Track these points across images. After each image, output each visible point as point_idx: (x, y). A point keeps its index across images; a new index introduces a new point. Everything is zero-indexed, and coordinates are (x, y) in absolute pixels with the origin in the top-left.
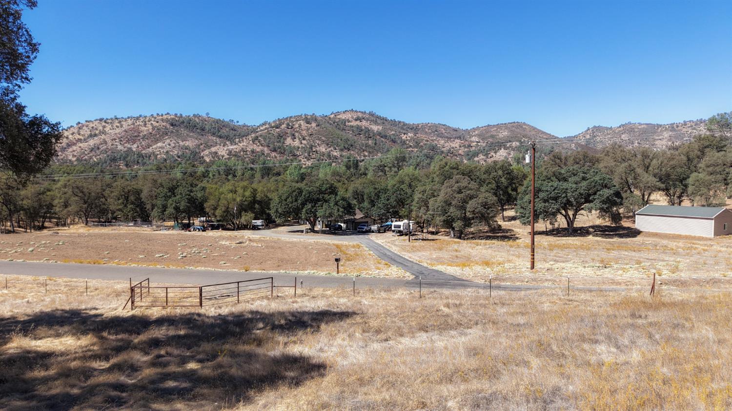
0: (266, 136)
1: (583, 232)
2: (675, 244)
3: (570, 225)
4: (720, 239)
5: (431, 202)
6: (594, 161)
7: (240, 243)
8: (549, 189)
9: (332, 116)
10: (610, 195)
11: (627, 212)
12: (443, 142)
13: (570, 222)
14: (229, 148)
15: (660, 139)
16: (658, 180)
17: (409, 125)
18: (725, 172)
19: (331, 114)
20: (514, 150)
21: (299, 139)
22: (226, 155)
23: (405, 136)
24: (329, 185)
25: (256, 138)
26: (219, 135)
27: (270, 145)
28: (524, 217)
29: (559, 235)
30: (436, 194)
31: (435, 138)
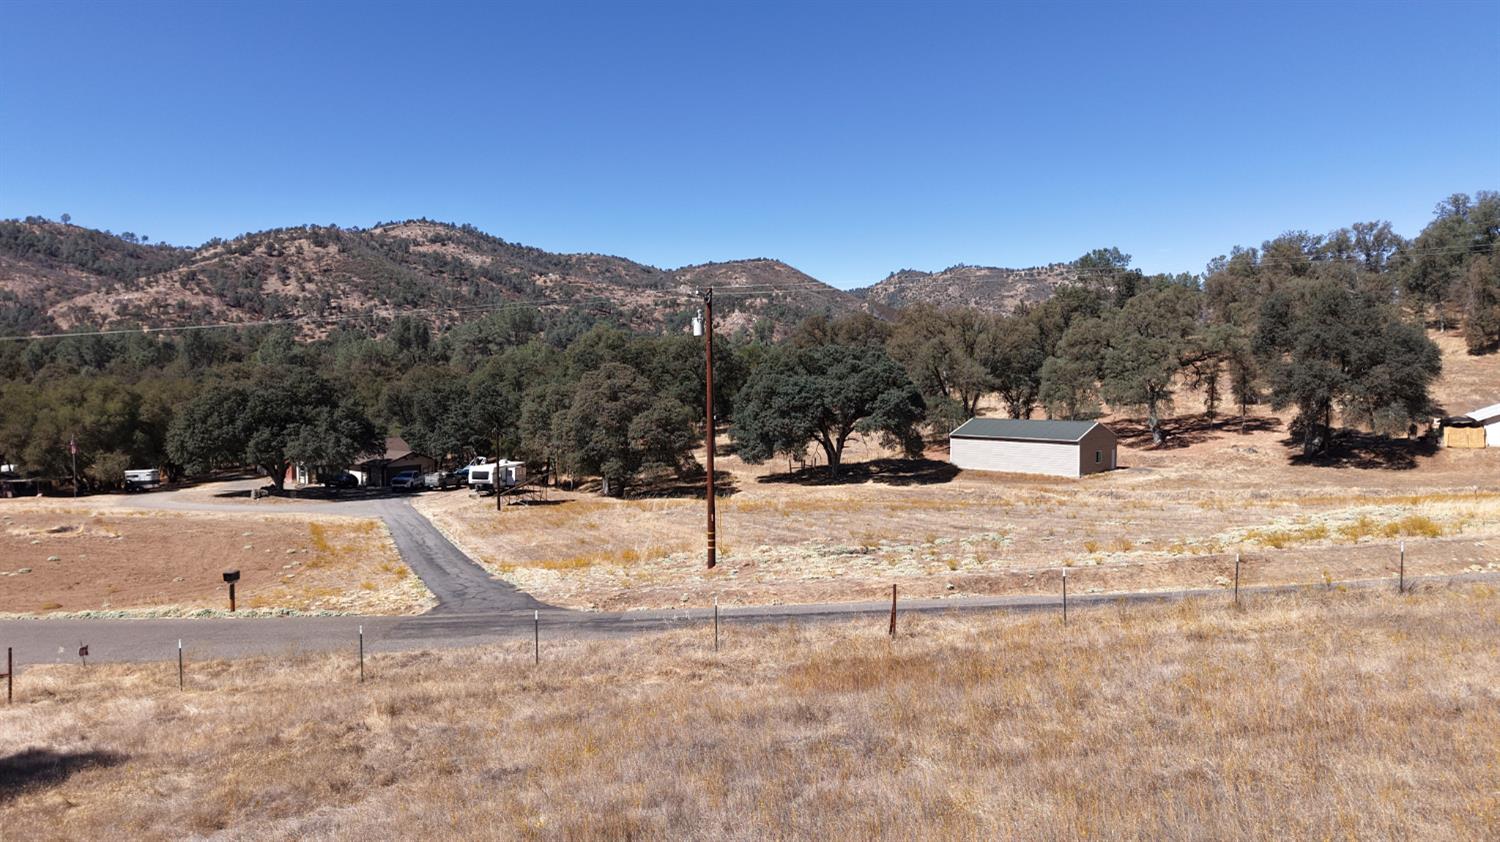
0: (216, 271)
1: (858, 473)
2: (1015, 491)
3: (833, 460)
4: (1092, 481)
5: (555, 419)
6: (884, 335)
7: (63, 530)
8: (790, 391)
9: (378, 231)
10: (901, 402)
11: (939, 432)
12: (621, 293)
13: (834, 455)
14: (121, 297)
15: (1012, 296)
16: (989, 370)
17: (551, 255)
18: (1099, 356)
19: (376, 227)
20: (758, 314)
21: (298, 280)
22: (111, 313)
23: (543, 278)
24: (315, 384)
25: (192, 276)
26: (95, 266)
27: (225, 292)
28: (746, 447)
29: (813, 480)
30: (567, 402)
31: (604, 285)
